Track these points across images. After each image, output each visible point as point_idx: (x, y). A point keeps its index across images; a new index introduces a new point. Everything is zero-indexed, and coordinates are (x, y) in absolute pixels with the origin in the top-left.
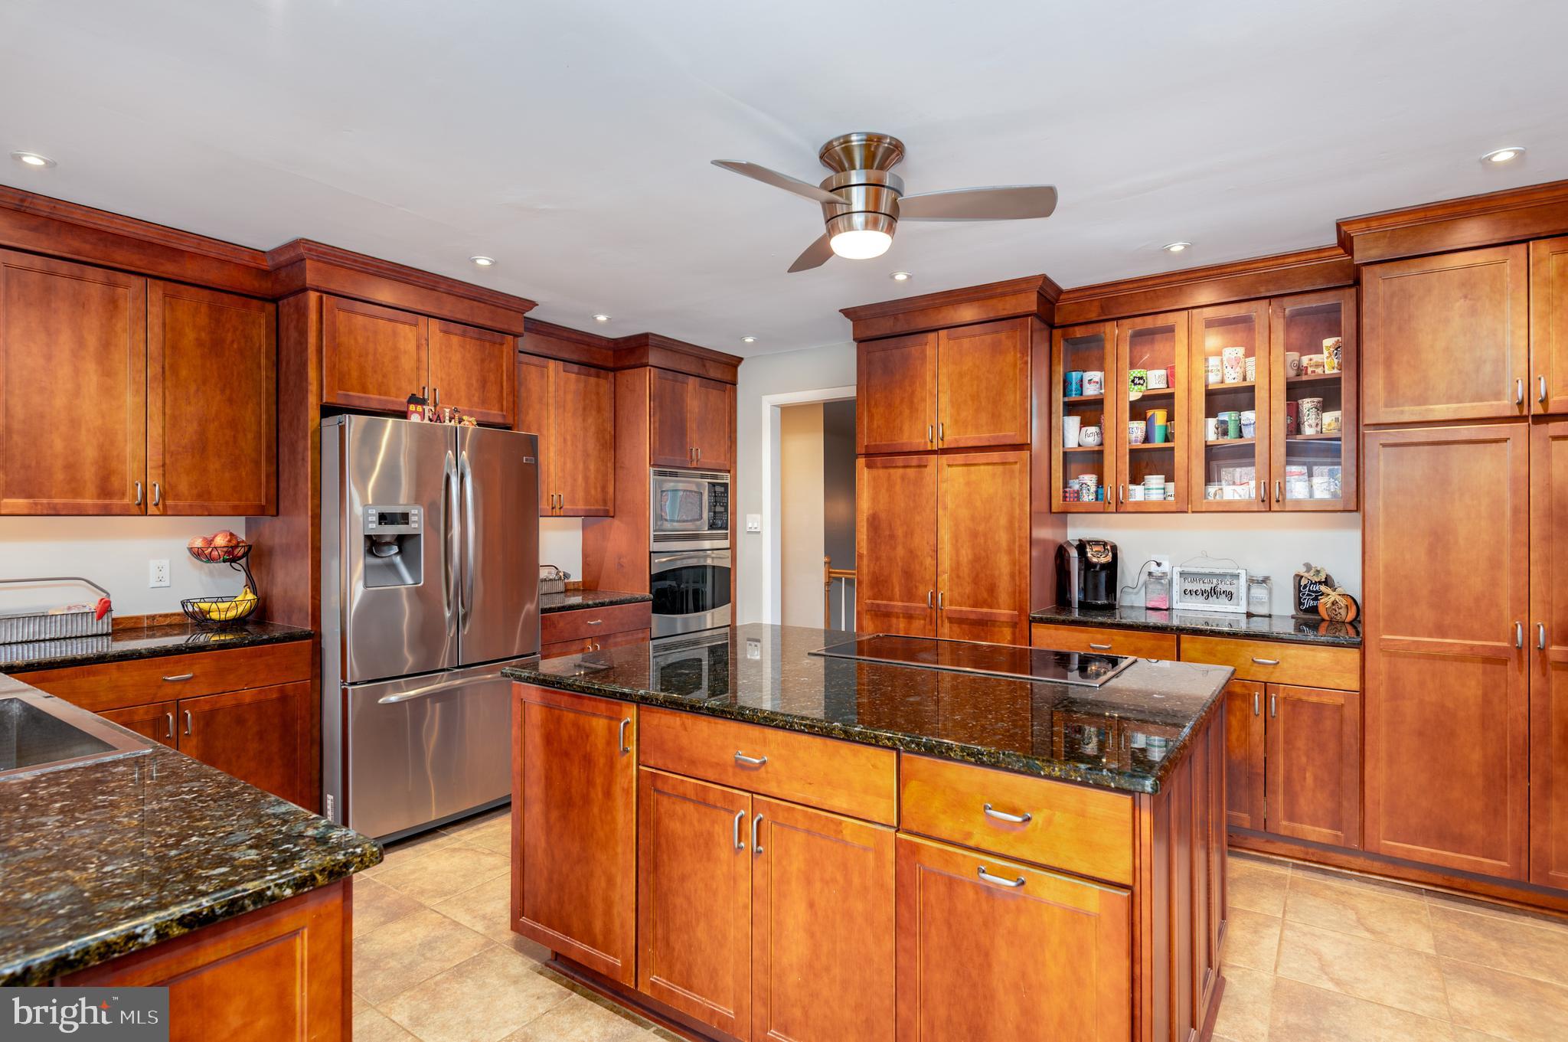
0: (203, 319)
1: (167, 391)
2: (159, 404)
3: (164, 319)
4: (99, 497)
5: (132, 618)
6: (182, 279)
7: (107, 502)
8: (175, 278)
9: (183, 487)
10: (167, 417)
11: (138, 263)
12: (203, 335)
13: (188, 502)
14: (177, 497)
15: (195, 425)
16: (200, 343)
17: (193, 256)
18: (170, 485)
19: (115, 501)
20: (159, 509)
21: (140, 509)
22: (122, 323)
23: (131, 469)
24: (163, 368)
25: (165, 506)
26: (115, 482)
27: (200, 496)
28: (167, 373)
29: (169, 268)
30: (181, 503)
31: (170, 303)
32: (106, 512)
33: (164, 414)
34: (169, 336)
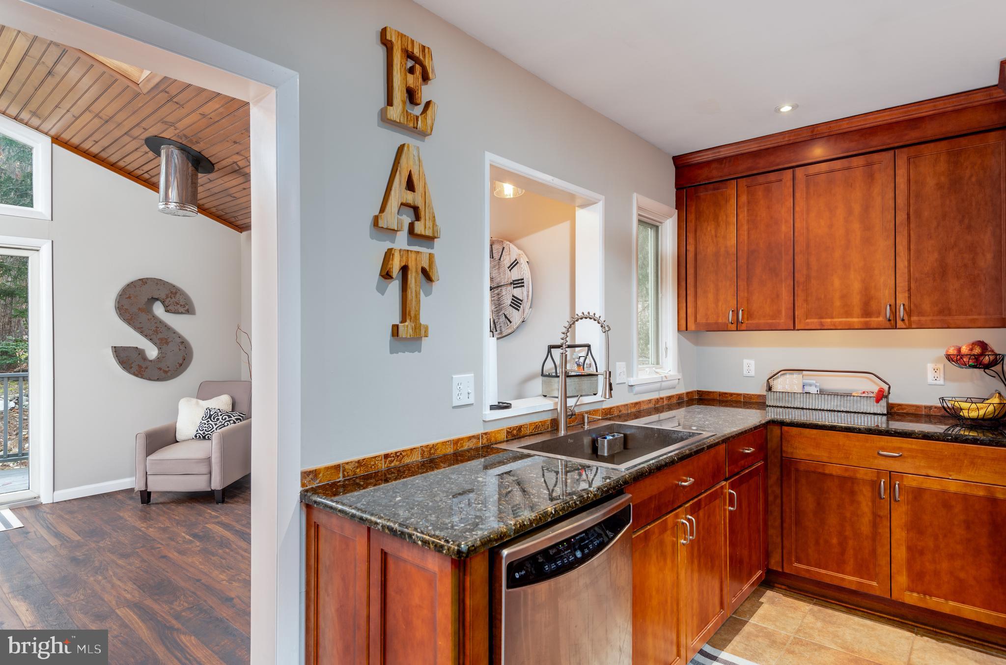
0: (942, 166)
1: (911, 232)
2: (905, 243)
3: (909, 176)
4: (862, 317)
5: (913, 406)
6: (923, 140)
7: (868, 319)
8: (916, 141)
9: (926, 306)
10: (912, 251)
11: (889, 141)
12: (943, 179)
13: (930, 318)
14: (921, 314)
15: (936, 255)
16: (939, 186)
17: (931, 117)
18: (915, 305)
19: (874, 319)
20: (905, 324)
21: (891, 324)
22: (876, 190)
23: (884, 296)
24: (908, 215)
25: (909, 320)
26: (874, 305)
27: (941, 312)
28: (912, 218)
29: (913, 135)
30: (923, 319)
31: (914, 162)
32: (867, 327)
33: (909, 249)
34: (913, 188)
